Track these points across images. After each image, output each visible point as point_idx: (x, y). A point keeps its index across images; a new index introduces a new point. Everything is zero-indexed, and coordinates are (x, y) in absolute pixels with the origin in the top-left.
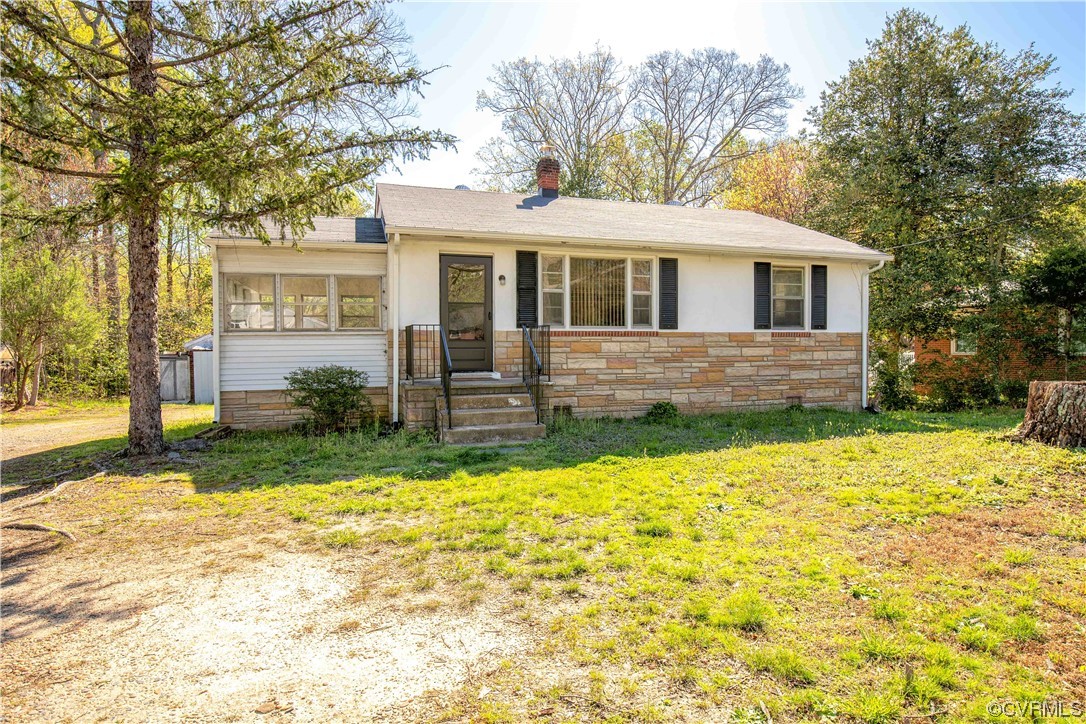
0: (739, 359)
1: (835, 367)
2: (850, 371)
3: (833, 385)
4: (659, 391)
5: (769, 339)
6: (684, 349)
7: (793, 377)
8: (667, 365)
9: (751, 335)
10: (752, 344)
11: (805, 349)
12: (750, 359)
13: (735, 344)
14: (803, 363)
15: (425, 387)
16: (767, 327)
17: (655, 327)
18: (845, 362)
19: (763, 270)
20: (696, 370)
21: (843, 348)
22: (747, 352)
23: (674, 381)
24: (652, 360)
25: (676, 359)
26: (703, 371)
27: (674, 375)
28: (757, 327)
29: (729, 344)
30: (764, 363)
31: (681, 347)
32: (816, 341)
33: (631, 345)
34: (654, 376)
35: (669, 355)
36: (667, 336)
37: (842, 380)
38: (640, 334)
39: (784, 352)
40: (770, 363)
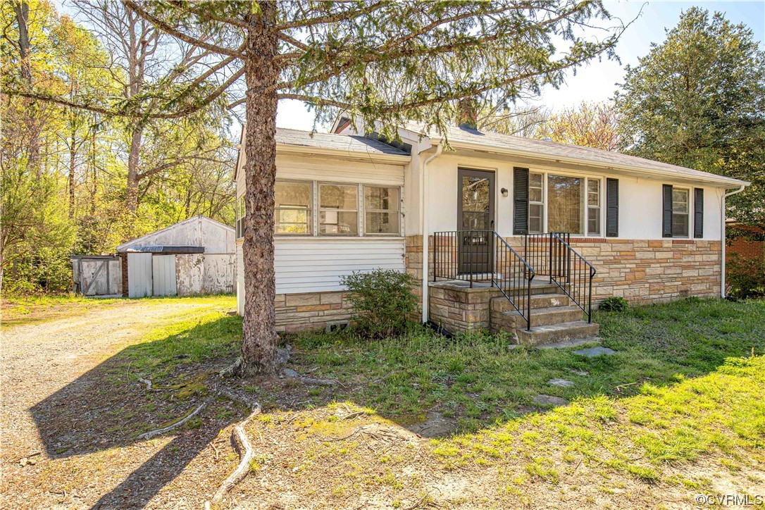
0: (654, 261)
1: (707, 267)
2: (715, 270)
3: (706, 281)
4: (605, 288)
5: (671, 245)
6: (622, 253)
7: (684, 275)
8: (612, 266)
9: (661, 242)
10: (661, 249)
11: (691, 253)
12: (660, 261)
13: (651, 249)
14: (689, 264)
15: (482, 289)
16: (670, 236)
17: (603, 235)
18: (712, 263)
19: (668, 189)
20: (628, 270)
21: (711, 252)
22: (659, 255)
23: (615, 279)
24: (602, 263)
25: (616, 261)
26: (632, 271)
27: (615, 274)
28: (664, 235)
29: (648, 249)
30: (668, 264)
31: (620, 252)
32: (697, 247)
33: (589, 249)
34: (603, 275)
35: (612, 258)
36: (611, 242)
37: (711, 277)
38: (595, 241)
39: (679, 256)
40: (671, 264)
